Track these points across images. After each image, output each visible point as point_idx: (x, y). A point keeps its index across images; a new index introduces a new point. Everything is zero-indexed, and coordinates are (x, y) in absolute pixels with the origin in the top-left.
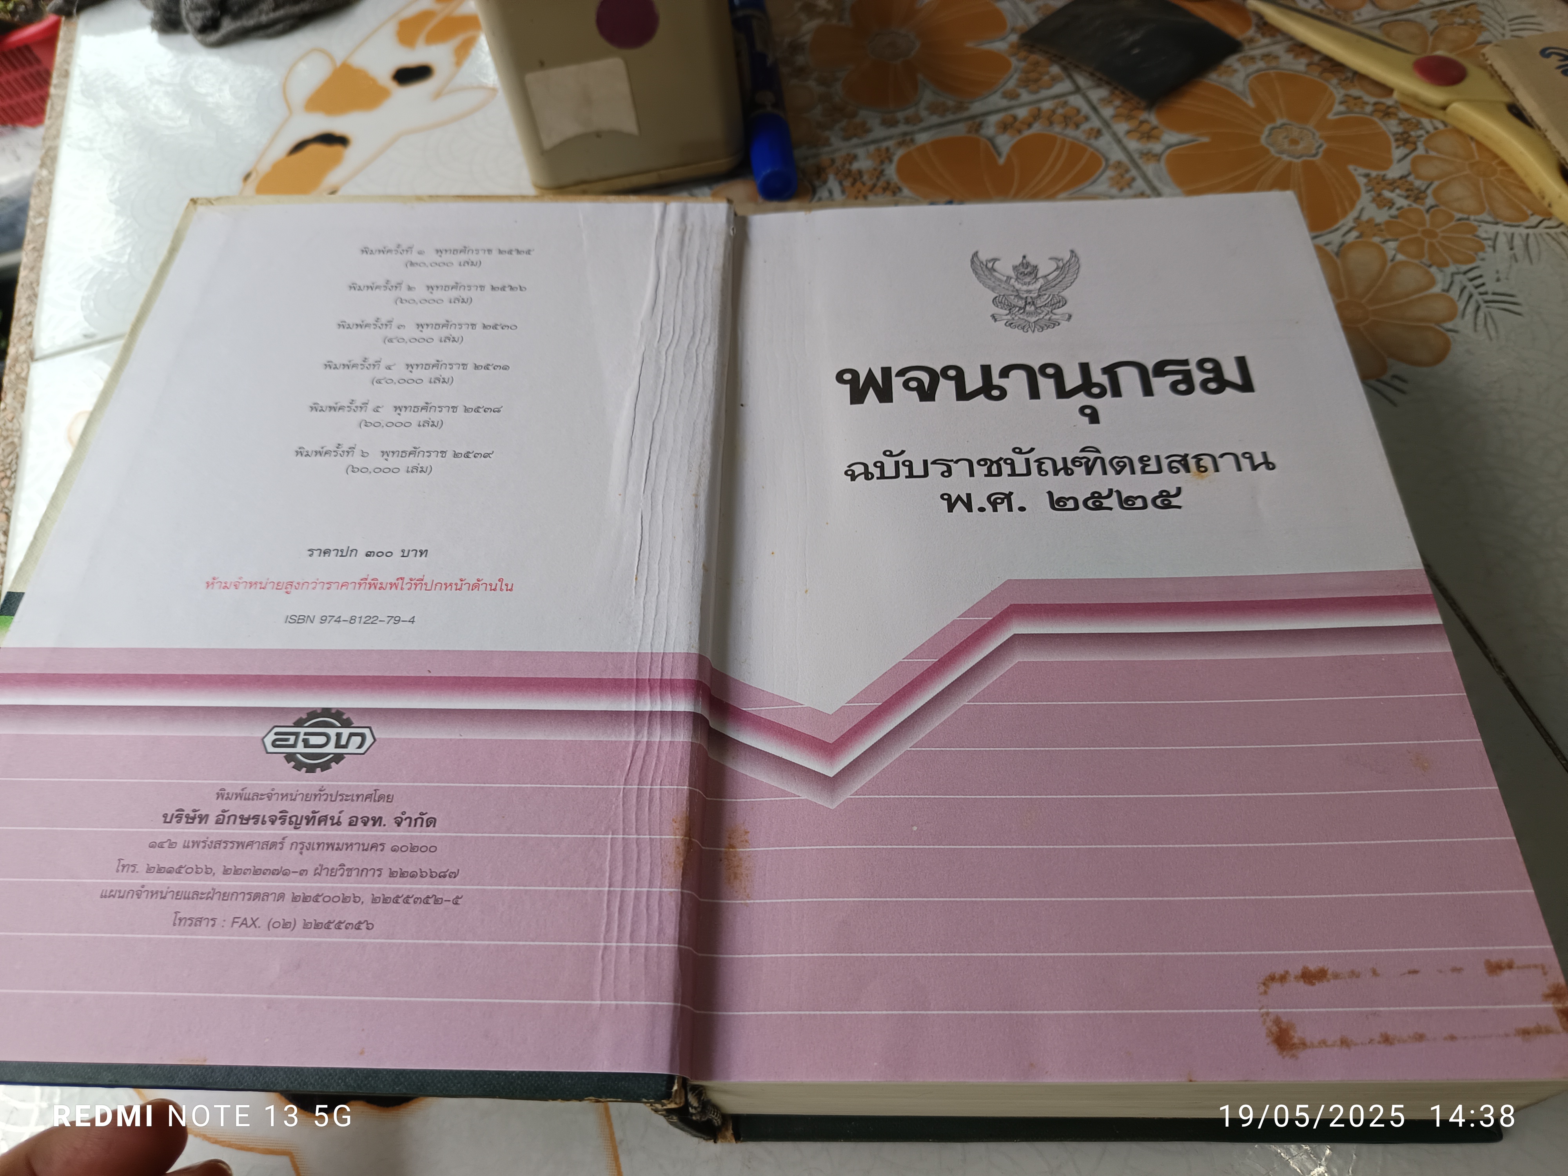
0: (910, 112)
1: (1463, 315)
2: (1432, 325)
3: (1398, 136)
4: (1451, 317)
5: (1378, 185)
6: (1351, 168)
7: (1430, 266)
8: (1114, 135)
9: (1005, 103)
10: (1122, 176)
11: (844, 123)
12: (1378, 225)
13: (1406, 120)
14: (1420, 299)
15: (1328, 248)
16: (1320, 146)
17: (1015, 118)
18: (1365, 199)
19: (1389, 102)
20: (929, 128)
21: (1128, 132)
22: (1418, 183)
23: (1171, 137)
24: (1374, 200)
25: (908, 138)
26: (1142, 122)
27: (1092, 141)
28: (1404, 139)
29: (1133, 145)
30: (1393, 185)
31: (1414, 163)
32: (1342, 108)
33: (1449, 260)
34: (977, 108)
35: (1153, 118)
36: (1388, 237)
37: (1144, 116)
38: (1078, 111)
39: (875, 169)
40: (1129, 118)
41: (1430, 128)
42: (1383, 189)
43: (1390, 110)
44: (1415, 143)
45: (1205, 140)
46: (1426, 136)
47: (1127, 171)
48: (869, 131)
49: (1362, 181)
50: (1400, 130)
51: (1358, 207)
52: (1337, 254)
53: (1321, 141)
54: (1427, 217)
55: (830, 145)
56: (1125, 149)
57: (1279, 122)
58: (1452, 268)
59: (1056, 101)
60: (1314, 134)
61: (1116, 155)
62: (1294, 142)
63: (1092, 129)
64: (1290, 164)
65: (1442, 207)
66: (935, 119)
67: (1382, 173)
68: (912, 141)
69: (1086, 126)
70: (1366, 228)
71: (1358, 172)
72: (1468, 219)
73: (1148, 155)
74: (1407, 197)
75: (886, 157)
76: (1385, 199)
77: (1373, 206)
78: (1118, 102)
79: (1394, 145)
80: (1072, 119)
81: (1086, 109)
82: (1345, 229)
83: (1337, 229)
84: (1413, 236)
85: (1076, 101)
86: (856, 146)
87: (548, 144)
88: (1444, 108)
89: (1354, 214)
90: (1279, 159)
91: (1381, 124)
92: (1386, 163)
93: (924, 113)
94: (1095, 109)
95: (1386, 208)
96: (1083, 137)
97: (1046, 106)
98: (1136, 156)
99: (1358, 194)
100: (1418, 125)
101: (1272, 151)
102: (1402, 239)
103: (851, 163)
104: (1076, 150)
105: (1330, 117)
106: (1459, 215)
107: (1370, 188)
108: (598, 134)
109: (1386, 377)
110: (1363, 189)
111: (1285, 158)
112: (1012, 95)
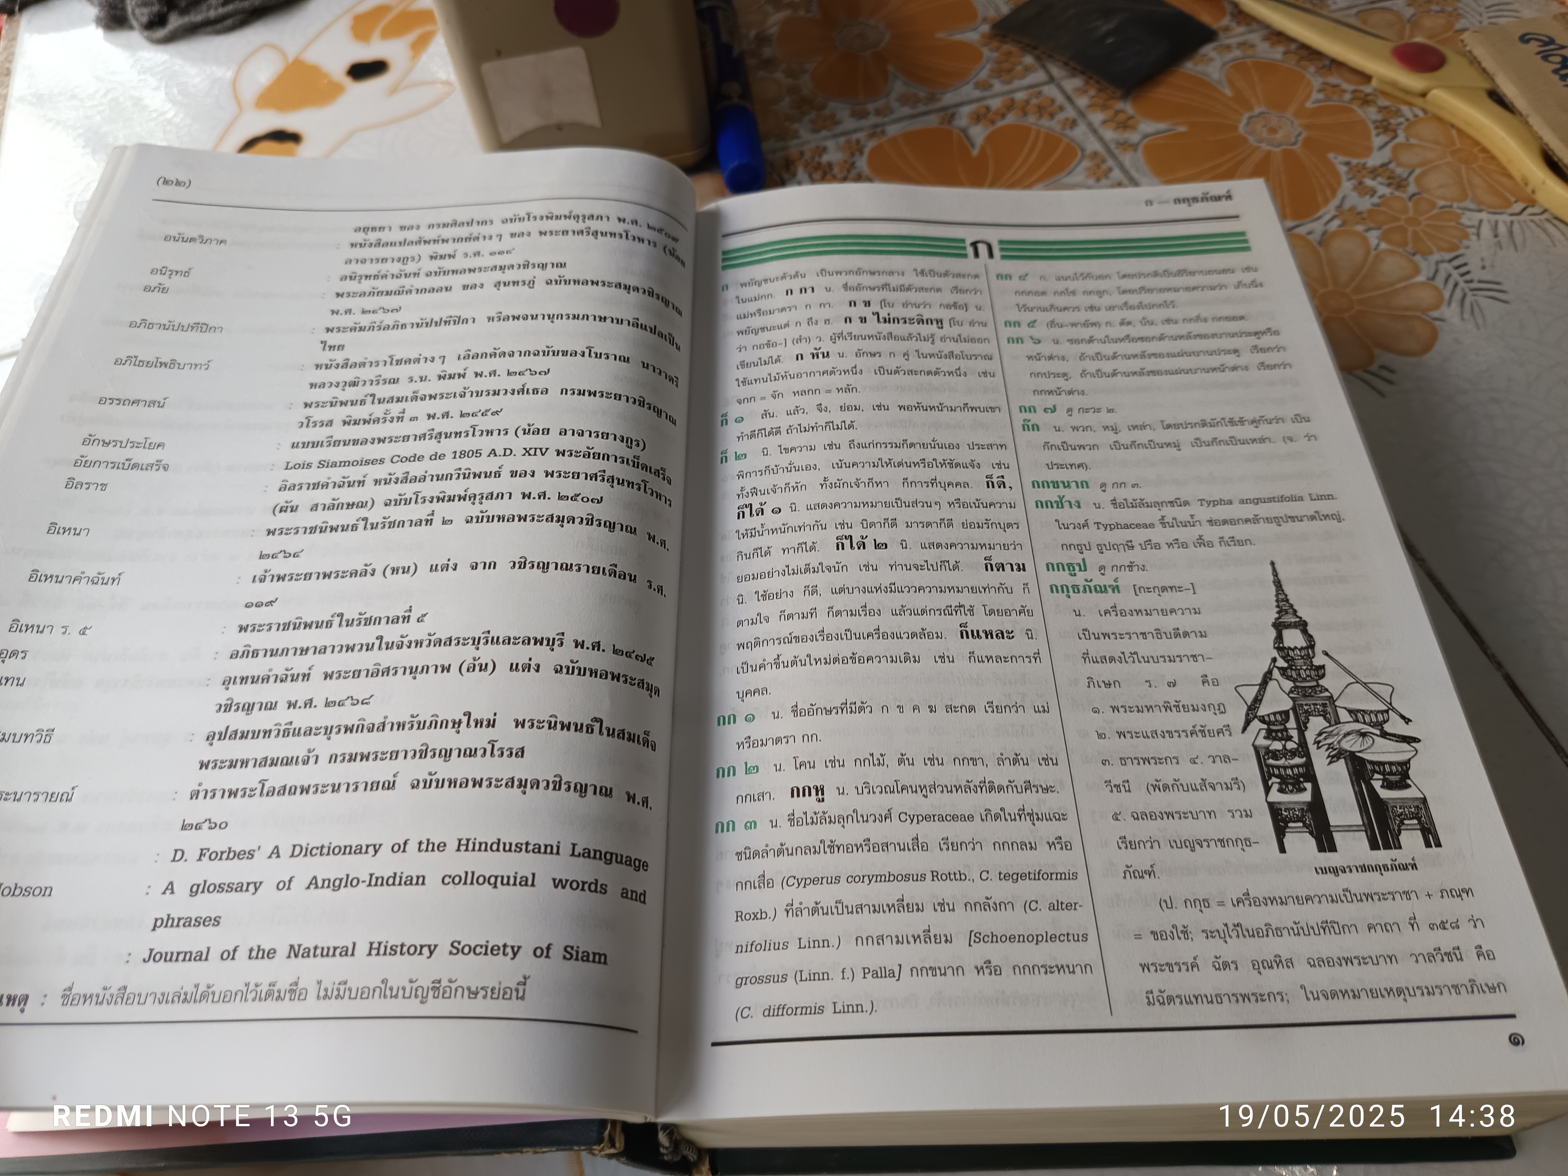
0: (880, 103)
1: (1449, 303)
2: (1419, 314)
3: (1378, 124)
4: (1437, 307)
5: (1358, 172)
6: (1331, 156)
7: (1414, 254)
8: (1090, 125)
9: (977, 94)
10: (1098, 166)
11: (813, 115)
12: (1360, 213)
13: (1386, 108)
14: (1405, 288)
15: (1310, 237)
16: (1299, 135)
17: (988, 109)
18: (1347, 186)
19: (1368, 89)
20: (900, 120)
21: (1104, 122)
22: (1399, 171)
23: (1148, 127)
24: (1355, 188)
25: (879, 130)
26: (1118, 112)
27: (1068, 132)
28: (1385, 127)
29: (1109, 135)
30: (1374, 173)
31: (1395, 150)
32: (1320, 96)
33: (1434, 248)
34: (949, 98)
35: (1128, 108)
36: (1372, 225)
37: (1120, 105)
38: (1053, 101)
39: (845, 162)
40: (1104, 107)
41: (1409, 115)
42: (1364, 176)
43: (1369, 98)
44: (1395, 131)
45: (1182, 129)
46: (1406, 123)
47: (1104, 161)
48: (838, 123)
49: (1342, 169)
50: (1379, 117)
51: (1340, 195)
52: (1320, 243)
53: (1299, 129)
54: (1410, 205)
55: (798, 137)
56: (1101, 139)
57: (1257, 110)
58: (1436, 257)
59: (1030, 91)
60: (1292, 123)
61: (1092, 145)
62: (1273, 130)
63: (1067, 119)
64: (1269, 154)
65: (1425, 195)
66: (906, 111)
67: (1362, 161)
68: (883, 132)
69: (1061, 116)
70: (1348, 216)
71: (1338, 160)
72: (1451, 207)
73: (1124, 145)
74: (1389, 185)
75: (856, 149)
76: (1367, 187)
77: (1355, 194)
78: (1093, 92)
79: (1374, 132)
80: (1046, 109)
81: (1060, 99)
82: (1327, 217)
83: (1319, 218)
84: (1396, 224)
85: (1050, 91)
86: (826, 138)
87: (507, 137)
88: (1424, 95)
89: (1335, 202)
90: (1258, 147)
91: (1359, 111)
92: (1367, 151)
93: (895, 105)
94: (1069, 99)
95: (1368, 197)
96: (1058, 128)
97: (1020, 96)
98: (1113, 146)
99: (1339, 183)
100: (1398, 113)
101: (1251, 139)
102: (1385, 227)
103: (820, 156)
104: (1052, 141)
105: (1309, 105)
106: (1442, 203)
107: (1350, 176)
108: (560, 127)
109: (1374, 368)
110: (1344, 177)
111: (1265, 147)
112: (984, 86)
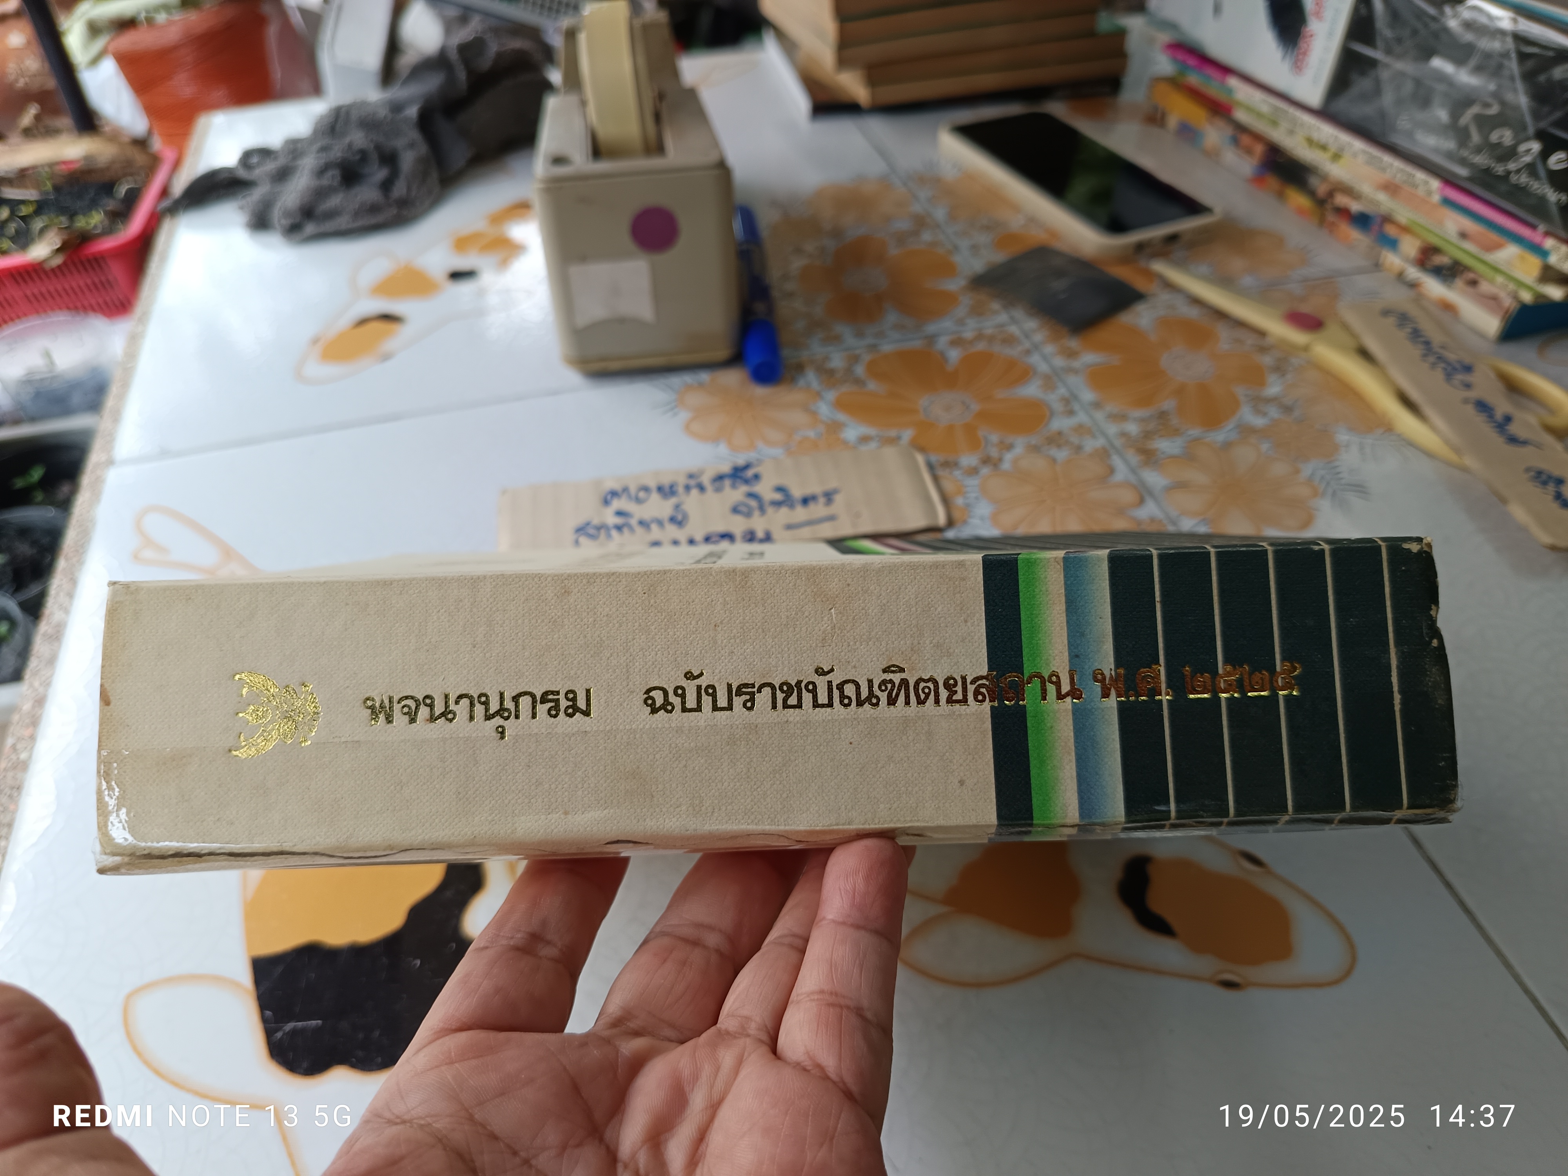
0: (877, 329)
1: (1324, 495)
2: (1300, 503)
3: (1271, 366)
4: (1312, 499)
5: (1255, 400)
6: (1234, 388)
7: (1296, 461)
8: (1043, 354)
9: (954, 327)
10: (1049, 385)
11: (823, 334)
12: (1255, 429)
13: (1279, 357)
14: (1288, 484)
15: (1214, 443)
16: (1209, 371)
17: (962, 338)
18: (1245, 409)
19: (1264, 343)
20: (892, 341)
21: (1054, 353)
22: (1288, 401)
23: (1089, 358)
24: (1252, 410)
25: (874, 348)
26: (1066, 346)
27: (1025, 358)
28: (1276, 370)
29: (1058, 362)
30: (1268, 401)
32: (1228, 345)
34: (931, 329)
35: (1073, 343)
36: (1264, 438)
37: (1068, 341)
38: (1013, 336)
39: (846, 368)
40: (1055, 342)
41: (1296, 363)
42: (1259, 403)
43: (1266, 350)
44: (1286, 373)
45: (1117, 362)
47: (1053, 380)
48: (843, 341)
49: (1242, 398)
50: (1273, 363)
51: (1239, 414)
52: (1222, 448)
53: (1209, 368)
54: (1296, 425)
55: (810, 349)
56: (1051, 365)
57: (1176, 351)
58: (1315, 463)
59: (996, 329)
60: (1204, 363)
61: (1043, 367)
62: (1188, 367)
63: (1024, 349)
64: (1184, 384)
65: (1307, 420)
66: (897, 335)
67: (1259, 393)
68: (878, 350)
69: (1019, 346)
70: (1246, 431)
71: (1239, 391)
72: (1328, 429)
73: (1070, 370)
74: (1279, 411)
75: (854, 359)
77: (1252, 416)
78: (1046, 331)
79: (1268, 373)
80: (1009, 340)
81: (1020, 335)
82: (1228, 430)
83: (1221, 430)
84: (1283, 440)
85: (1012, 329)
86: (832, 351)
87: (579, 324)
88: (1308, 348)
89: (1235, 419)
90: (1176, 377)
91: (1258, 357)
92: (1263, 385)
93: (889, 331)
94: (1027, 336)
95: (1263, 418)
96: (1016, 354)
97: (989, 331)
98: (1059, 370)
99: (1239, 406)
100: (1287, 361)
101: (1170, 373)
102: (1274, 441)
103: (826, 363)
104: (1011, 365)
105: (1217, 350)
106: (1321, 426)
107: (1248, 402)
108: (621, 320)
110: (1243, 403)
111: (1181, 378)
112: (961, 322)
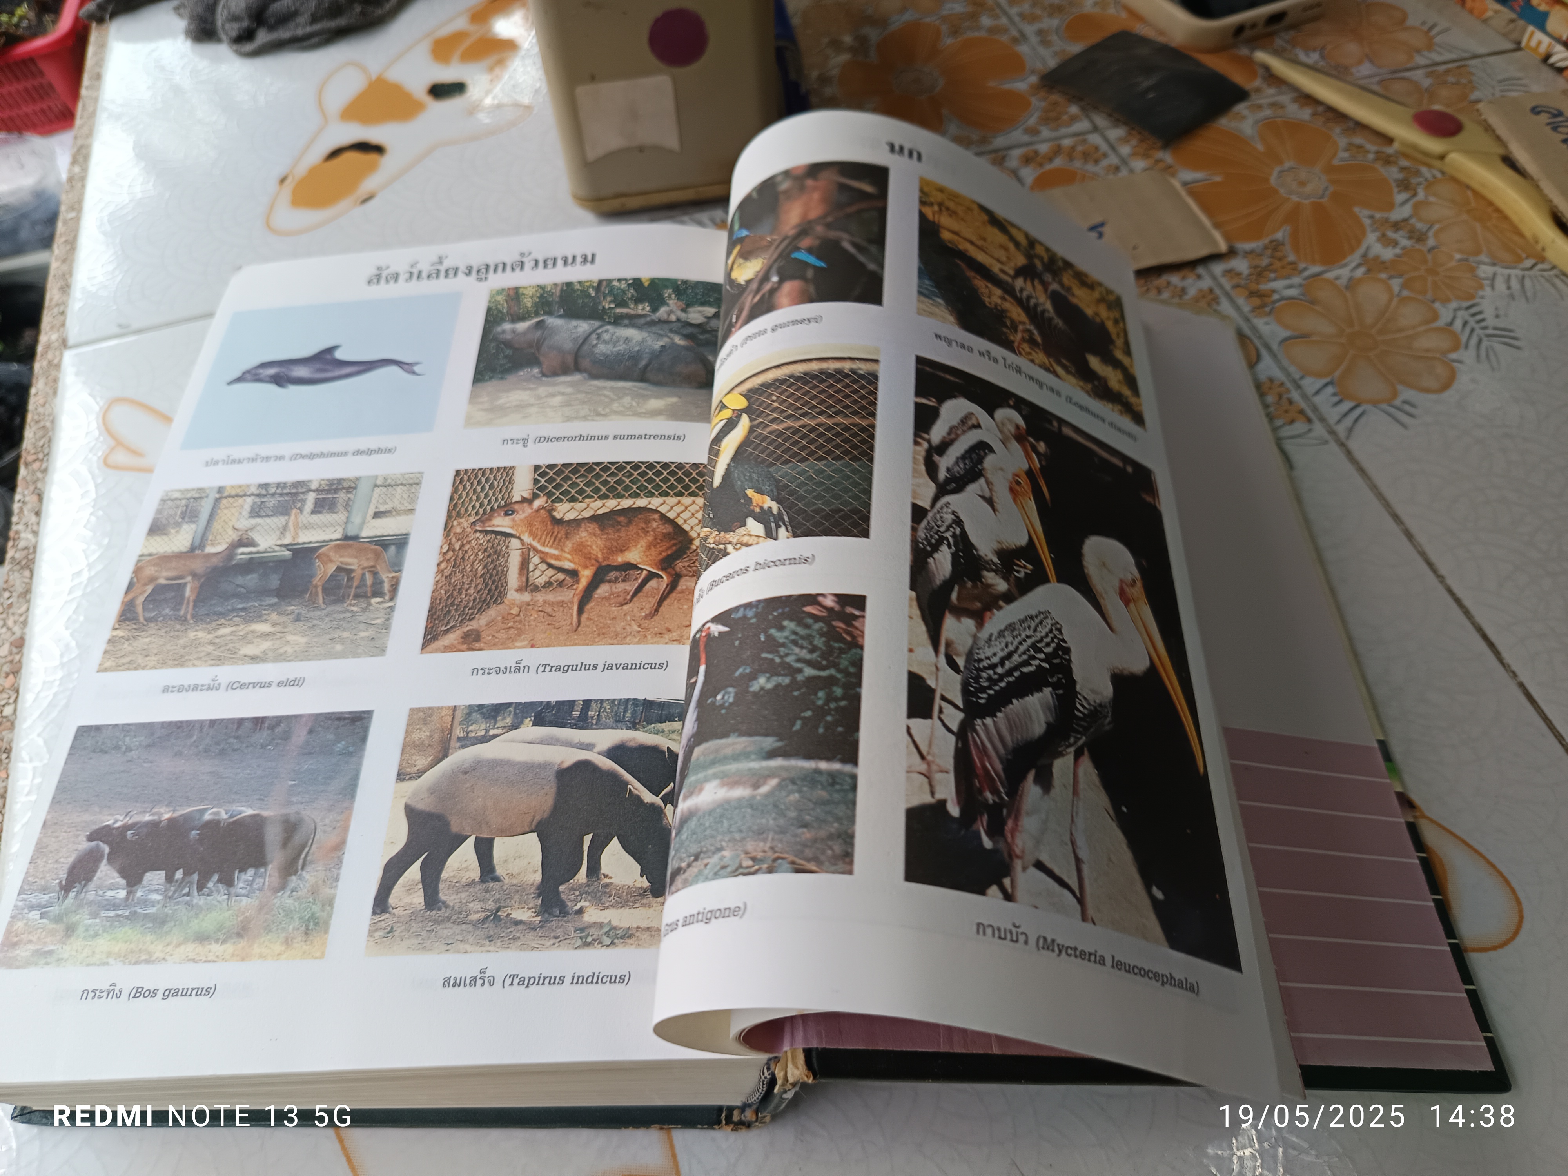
1: (1467, 346)
2: (1438, 355)
3: (1399, 182)
4: (1454, 350)
5: (1383, 225)
6: (1356, 209)
7: (1433, 302)
9: (1026, 138)
12: (1383, 263)
13: (1406, 168)
14: (1422, 332)
15: (1338, 282)
16: (1326, 189)
17: (1036, 153)
18: (1371, 238)
19: (1390, 150)
22: (1419, 226)
23: (1188, 175)
24: (1379, 239)
26: (1158, 161)
28: (1404, 185)
30: (1397, 226)
31: (1416, 206)
32: (1346, 155)
33: (1452, 297)
34: (1000, 142)
35: (1167, 157)
36: (1394, 274)
37: (1160, 155)
38: (1097, 148)
40: (1146, 156)
41: (1428, 176)
42: (1387, 229)
43: (1392, 159)
44: (1415, 190)
45: (1218, 179)
46: (1425, 183)
49: (1367, 222)
50: (1400, 176)
51: (1365, 245)
52: (1347, 287)
53: (1326, 184)
54: (1429, 257)
57: (1288, 164)
58: (1454, 305)
59: (1075, 139)
60: (1320, 178)
62: (1302, 184)
63: (1110, 166)
64: (1298, 206)
65: (1443, 248)
67: (1385, 215)
69: (1105, 163)
70: (1373, 265)
71: (1363, 213)
72: (1467, 260)
74: (1410, 238)
76: (1390, 239)
77: (1378, 245)
78: (1134, 142)
79: (1395, 190)
80: (1092, 156)
81: (1104, 147)
82: (1353, 265)
83: (1345, 265)
84: (1416, 274)
85: (1095, 139)
87: (591, 156)
88: (1442, 157)
90: (1289, 199)
91: (1382, 170)
92: (1390, 206)
94: (1113, 148)
95: (1391, 248)
96: (1102, 173)
97: (1067, 142)
99: (1364, 234)
100: (1418, 173)
101: (1282, 191)
102: (1407, 276)
105: (1335, 162)
106: (1459, 256)
107: (1374, 228)
108: (641, 149)
109: (1397, 402)
110: (1368, 229)
111: (1295, 198)
112: (1033, 131)
